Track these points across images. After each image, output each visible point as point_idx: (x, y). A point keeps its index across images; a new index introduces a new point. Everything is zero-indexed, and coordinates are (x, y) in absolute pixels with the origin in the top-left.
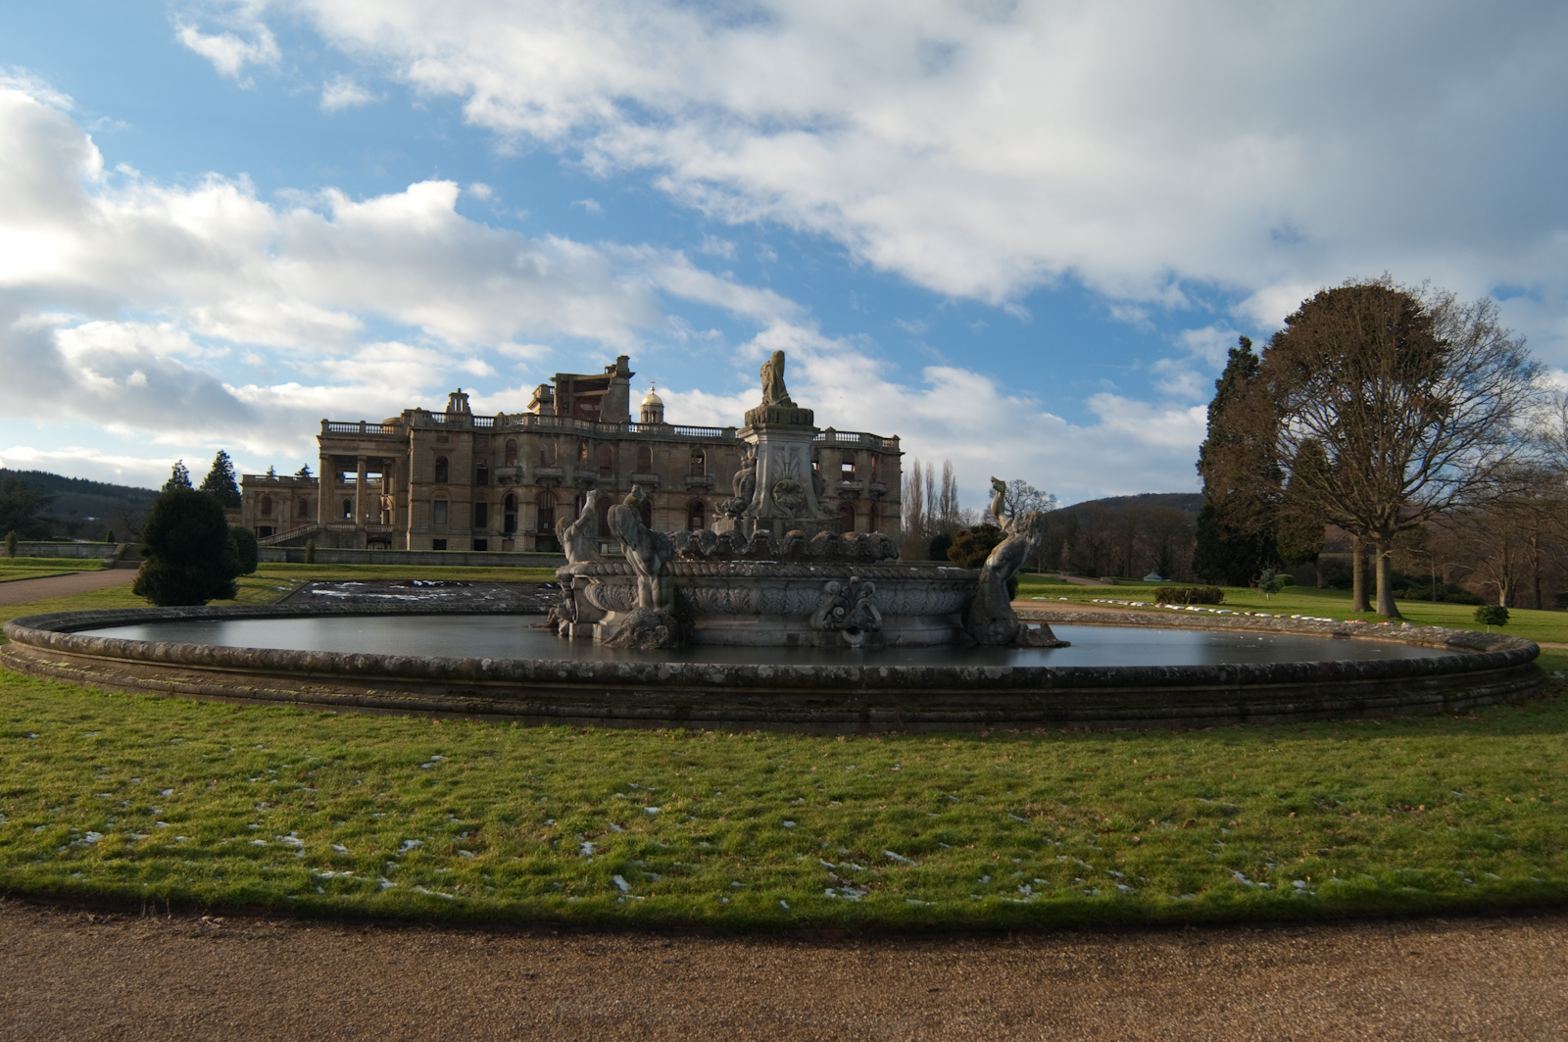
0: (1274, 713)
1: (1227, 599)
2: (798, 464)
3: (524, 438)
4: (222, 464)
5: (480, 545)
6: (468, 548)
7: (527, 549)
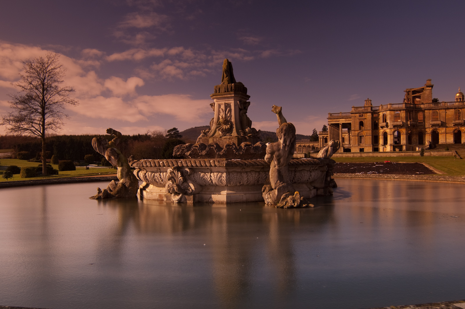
3: (388, 112)
5: (376, 150)
6: (371, 151)
7: (390, 150)
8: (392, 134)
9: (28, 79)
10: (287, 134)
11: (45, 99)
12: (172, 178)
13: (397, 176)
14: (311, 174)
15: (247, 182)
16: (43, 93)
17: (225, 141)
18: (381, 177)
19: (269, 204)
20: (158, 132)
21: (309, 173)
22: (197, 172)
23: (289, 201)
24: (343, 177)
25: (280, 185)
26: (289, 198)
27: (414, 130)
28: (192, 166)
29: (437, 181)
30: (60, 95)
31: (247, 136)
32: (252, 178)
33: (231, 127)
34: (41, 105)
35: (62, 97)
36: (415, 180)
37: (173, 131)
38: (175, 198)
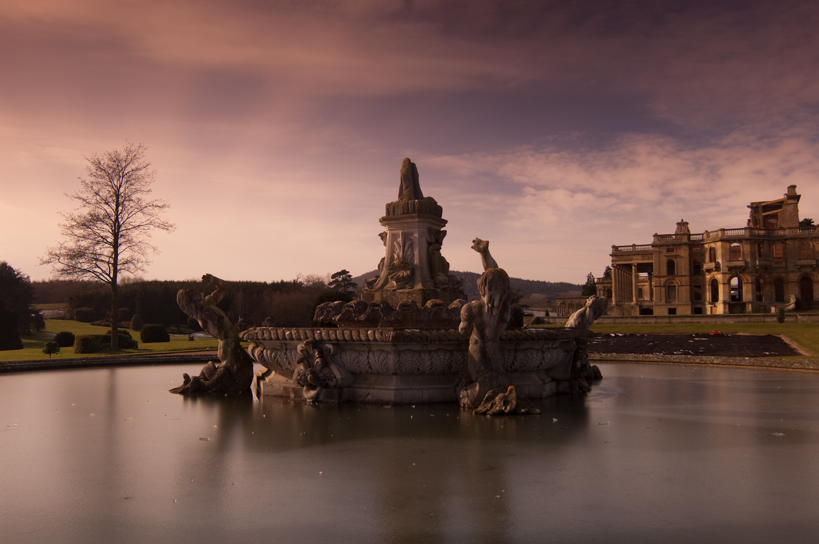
3: (719, 244)
5: (698, 311)
6: (689, 313)
7: (724, 312)
8: (726, 282)
9: (92, 187)
10: (494, 288)
11: (120, 220)
12: (306, 359)
13: (718, 359)
14: (544, 355)
15: (431, 369)
16: (116, 210)
17: (403, 296)
18: (690, 360)
19: (467, 406)
20: (315, 277)
21: (540, 354)
22: (346, 350)
23: (497, 403)
24: (623, 359)
25: (485, 375)
26: (497, 398)
27: (767, 276)
28: (337, 340)
29: (789, 370)
30: (144, 214)
31: (439, 290)
32: (438, 361)
33: (413, 273)
34: (112, 231)
35: (148, 217)
36: (749, 367)
37: (341, 276)
38: (309, 395)
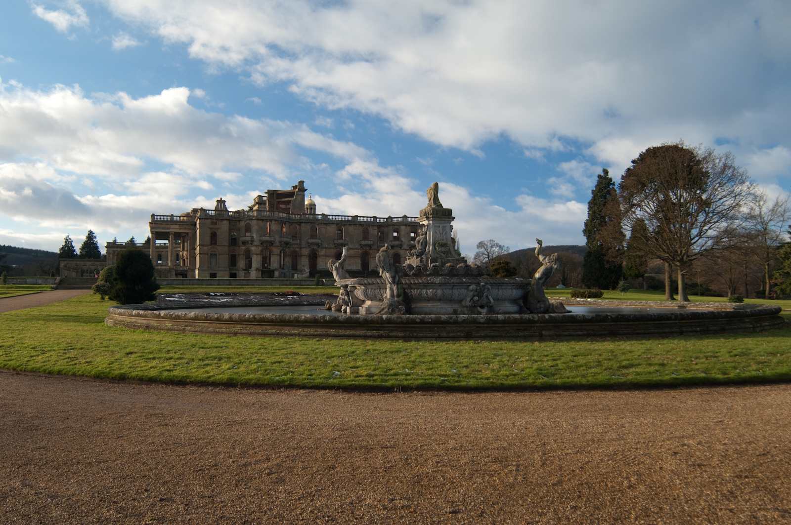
0: (692, 332)
1: (605, 296)
2: (446, 234)
3: (254, 222)
4: (91, 236)
5: (233, 276)
6: (227, 277)
7: (257, 277)
8: (259, 252)
27: (287, 250)
